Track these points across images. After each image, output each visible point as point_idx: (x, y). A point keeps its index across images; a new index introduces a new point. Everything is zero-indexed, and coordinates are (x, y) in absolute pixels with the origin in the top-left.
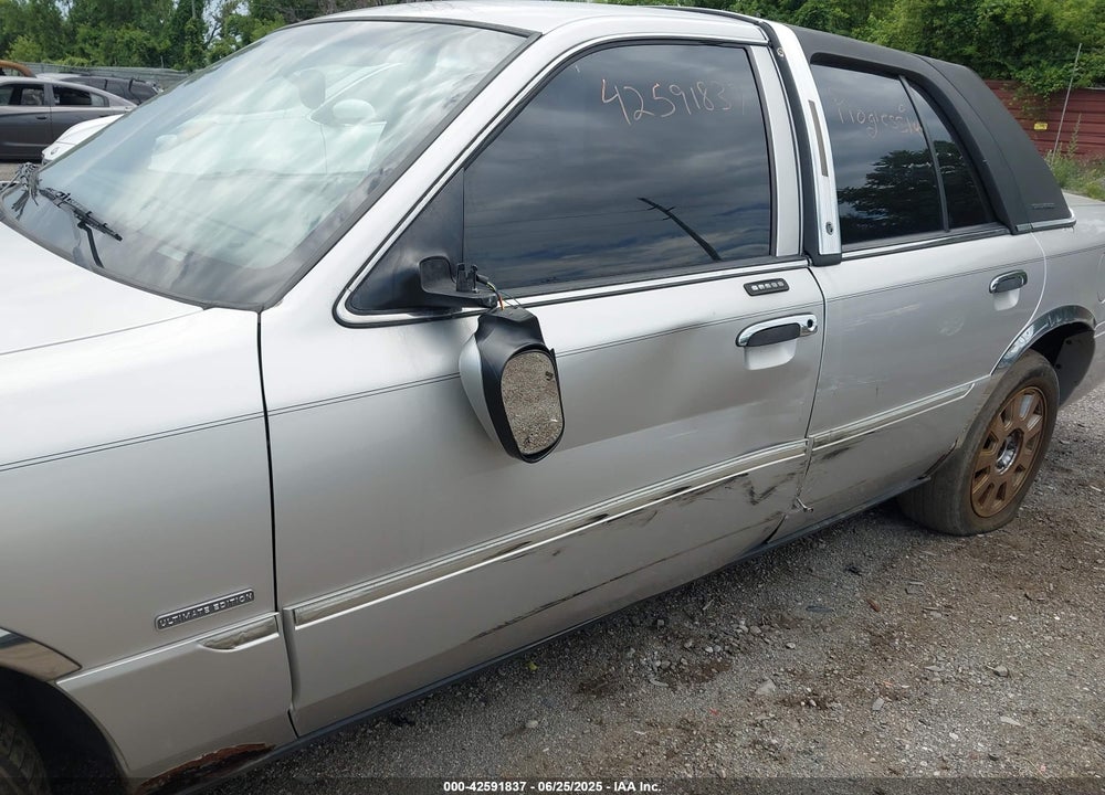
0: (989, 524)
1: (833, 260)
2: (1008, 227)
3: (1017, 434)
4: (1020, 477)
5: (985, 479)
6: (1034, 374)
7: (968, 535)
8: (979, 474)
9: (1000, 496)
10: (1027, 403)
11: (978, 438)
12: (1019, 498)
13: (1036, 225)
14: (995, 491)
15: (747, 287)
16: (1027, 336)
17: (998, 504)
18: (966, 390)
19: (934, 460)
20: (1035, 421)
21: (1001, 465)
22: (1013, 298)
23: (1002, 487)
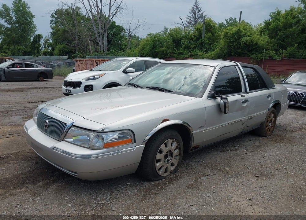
0: (268, 135)
1: (249, 93)
2: (267, 88)
3: (271, 120)
4: (272, 128)
5: (267, 127)
6: (273, 111)
7: (266, 136)
8: (267, 126)
9: (270, 131)
10: (272, 116)
11: (266, 120)
12: (272, 132)
13: (271, 88)
14: (269, 130)
15: (241, 96)
16: (271, 105)
17: (269, 132)
18: (265, 111)
19: (261, 122)
20: (273, 119)
21: (269, 126)
22: (270, 99)
23: (270, 129)
